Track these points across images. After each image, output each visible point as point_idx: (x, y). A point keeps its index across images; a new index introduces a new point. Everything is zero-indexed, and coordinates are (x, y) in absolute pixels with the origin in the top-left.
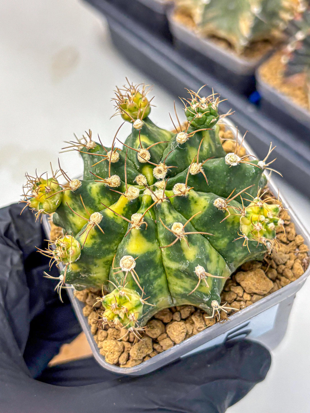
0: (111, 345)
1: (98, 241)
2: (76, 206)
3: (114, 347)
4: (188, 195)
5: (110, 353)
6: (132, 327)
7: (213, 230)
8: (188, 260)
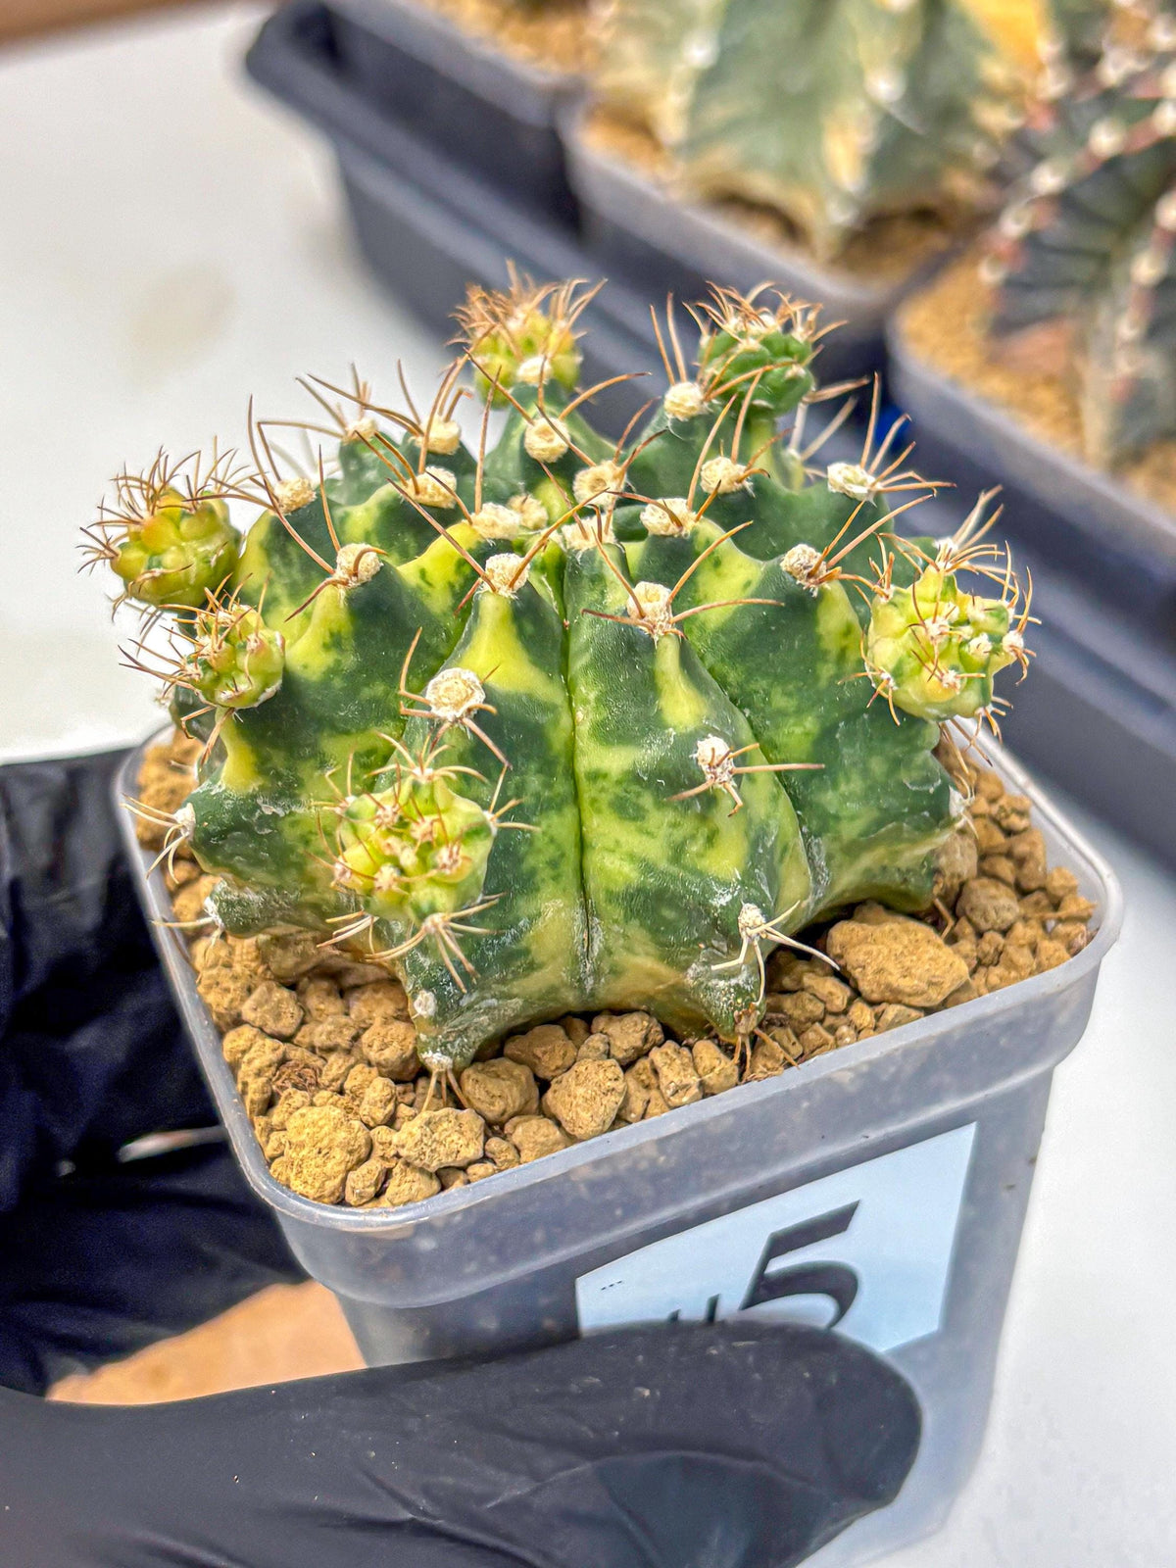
0: (321, 1123)
1: (350, 661)
2: (280, 590)
3: (335, 1128)
4: (695, 533)
5: (316, 1151)
6: (441, 915)
7: (765, 675)
8: (675, 728)
